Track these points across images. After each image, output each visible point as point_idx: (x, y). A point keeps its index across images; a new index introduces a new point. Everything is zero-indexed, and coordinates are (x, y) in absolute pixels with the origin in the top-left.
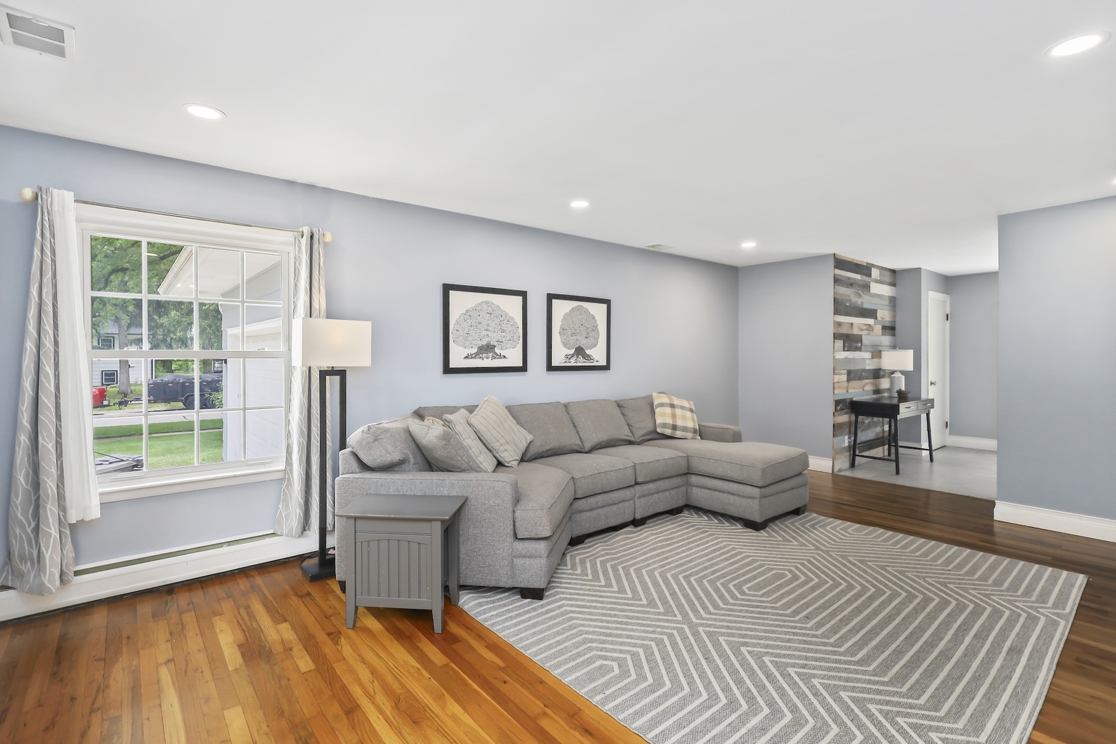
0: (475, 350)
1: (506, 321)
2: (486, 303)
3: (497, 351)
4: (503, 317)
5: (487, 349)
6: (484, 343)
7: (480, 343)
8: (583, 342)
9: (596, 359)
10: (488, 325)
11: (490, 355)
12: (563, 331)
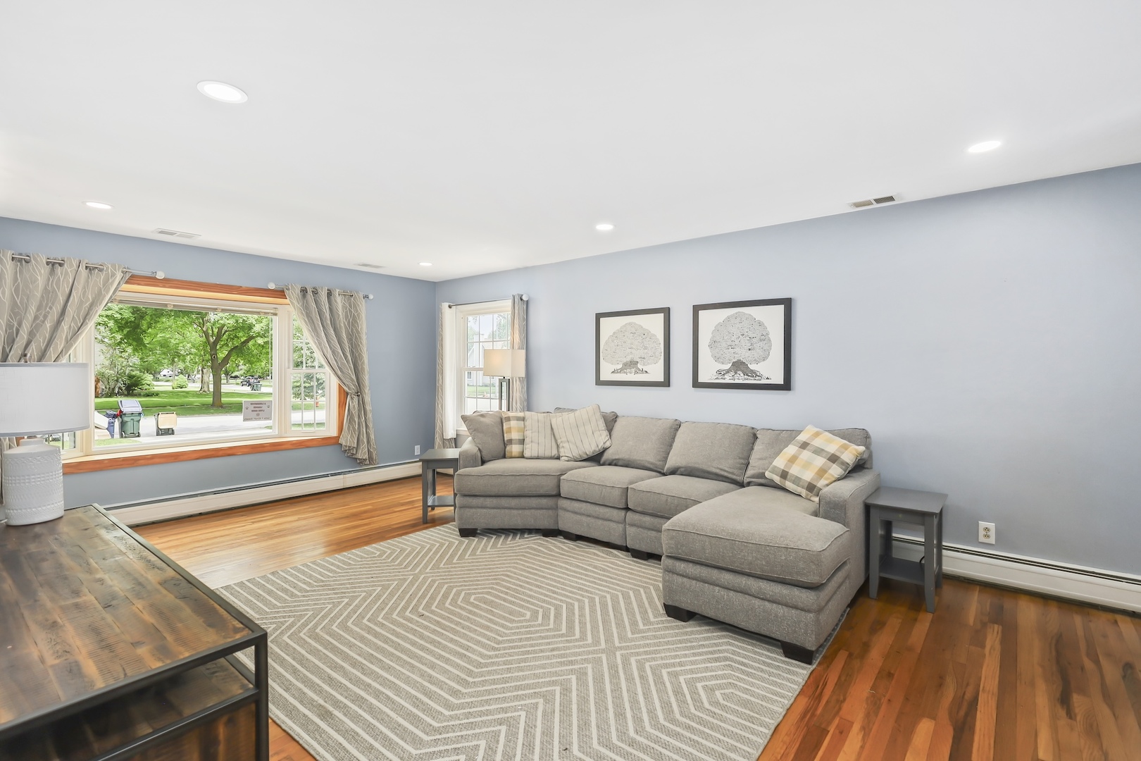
0: (620, 366)
1: (648, 339)
2: (630, 324)
3: (640, 366)
4: (645, 334)
5: (632, 364)
6: (628, 360)
7: (625, 360)
8: (743, 355)
9: (765, 375)
10: (632, 344)
11: (633, 370)
12: (713, 344)
